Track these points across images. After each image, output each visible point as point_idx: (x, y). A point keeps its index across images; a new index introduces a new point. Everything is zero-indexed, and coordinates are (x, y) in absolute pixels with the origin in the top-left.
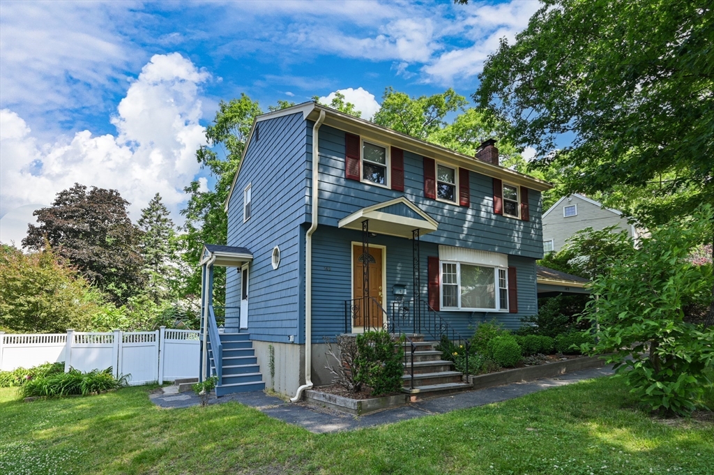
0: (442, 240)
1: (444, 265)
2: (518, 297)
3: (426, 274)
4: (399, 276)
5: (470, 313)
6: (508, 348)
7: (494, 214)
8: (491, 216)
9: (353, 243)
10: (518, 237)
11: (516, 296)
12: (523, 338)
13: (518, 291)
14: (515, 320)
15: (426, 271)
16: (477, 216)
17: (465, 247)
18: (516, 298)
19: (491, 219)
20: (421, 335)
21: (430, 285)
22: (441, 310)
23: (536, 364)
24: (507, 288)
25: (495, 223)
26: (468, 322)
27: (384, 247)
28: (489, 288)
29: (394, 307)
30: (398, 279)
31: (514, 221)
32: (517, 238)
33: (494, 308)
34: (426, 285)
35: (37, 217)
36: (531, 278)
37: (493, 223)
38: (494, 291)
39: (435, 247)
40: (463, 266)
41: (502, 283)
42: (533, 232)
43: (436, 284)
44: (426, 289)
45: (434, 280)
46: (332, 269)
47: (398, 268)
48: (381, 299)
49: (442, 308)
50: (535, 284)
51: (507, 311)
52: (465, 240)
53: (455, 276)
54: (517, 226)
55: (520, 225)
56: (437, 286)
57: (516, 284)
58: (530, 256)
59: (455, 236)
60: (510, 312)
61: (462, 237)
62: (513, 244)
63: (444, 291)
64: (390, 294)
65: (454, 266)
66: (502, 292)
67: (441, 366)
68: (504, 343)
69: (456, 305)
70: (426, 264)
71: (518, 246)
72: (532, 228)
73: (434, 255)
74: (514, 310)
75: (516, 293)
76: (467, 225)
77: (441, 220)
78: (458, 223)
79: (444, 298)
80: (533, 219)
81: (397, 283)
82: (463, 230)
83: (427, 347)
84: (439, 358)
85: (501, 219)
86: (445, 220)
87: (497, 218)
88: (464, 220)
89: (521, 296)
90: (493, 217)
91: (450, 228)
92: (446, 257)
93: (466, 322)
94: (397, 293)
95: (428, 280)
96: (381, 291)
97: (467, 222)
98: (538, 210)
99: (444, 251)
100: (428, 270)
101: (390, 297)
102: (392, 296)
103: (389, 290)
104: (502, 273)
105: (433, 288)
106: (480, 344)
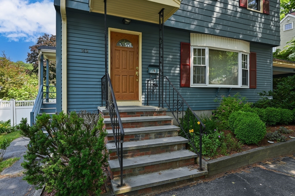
0: (192, 27)
1: (195, 50)
2: (257, 76)
3: (178, 57)
4: (154, 58)
5: (228, 89)
6: (252, 126)
7: (240, 7)
8: (237, 9)
9: (110, 29)
10: (260, 28)
11: (256, 75)
12: (263, 110)
13: (257, 72)
14: (254, 94)
15: (179, 54)
16: (225, 8)
17: (213, 35)
18: (256, 77)
19: (236, 11)
20: (163, 110)
21: (182, 66)
22: (191, 86)
23: (281, 141)
24: (248, 69)
25: (241, 15)
26: (214, 96)
27: (140, 34)
28: (234, 69)
29: (148, 84)
30: (153, 61)
31: (257, 14)
32: (258, 28)
33: (237, 84)
34: (179, 66)
35: (31, 49)
36: (268, 61)
37: (238, 15)
38: (238, 71)
39: (187, 33)
40: (211, 51)
41: (244, 66)
42: (272, 24)
43: (187, 65)
44: (178, 69)
45: (186, 62)
46: (89, 51)
47: (153, 51)
48: (137, 77)
49: (192, 85)
50: (271, 66)
51: (248, 87)
52: (213, 28)
53: (204, 59)
54: (259, 19)
55: (261, 18)
56: (188, 67)
57: (256, 66)
58: (269, 43)
59: (205, 24)
60: (250, 88)
61: (211, 25)
62: (255, 33)
63: (194, 71)
64: (146, 73)
65: (204, 50)
66: (244, 72)
67: (175, 145)
68: (247, 120)
69: (204, 82)
70: (179, 49)
71: (260, 35)
72: (272, 20)
73: (186, 41)
74: (253, 86)
75: (256, 73)
76: (215, 15)
77: (192, 10)
78: (208, 13)
79: (194, 76)
80: (273, 13)
81: (152, 64)
82: (212, 20)
83: (166, 122)
84: (176, 134)
85: (246, 12)
86: (195, 10)
87: (242, 10)
88: (213, 11)
89: (259, 75)
90: (239, 10)
91: (200, 17)
92: (196, 42)
93: (213, 96)
94: (151, 72)
95: (180, 62)
96: (138, 71)
97: (215, 14)
98: (277, 6)
99: (195, 38)
100: (180, 53)
101: (144, 76)
102: (147, 74)
103: (145, 70)
104: (244, 57)
105: (185, 70)
106: (223, 115)
